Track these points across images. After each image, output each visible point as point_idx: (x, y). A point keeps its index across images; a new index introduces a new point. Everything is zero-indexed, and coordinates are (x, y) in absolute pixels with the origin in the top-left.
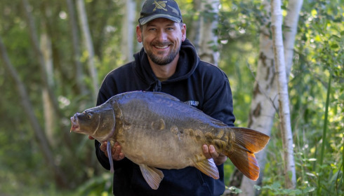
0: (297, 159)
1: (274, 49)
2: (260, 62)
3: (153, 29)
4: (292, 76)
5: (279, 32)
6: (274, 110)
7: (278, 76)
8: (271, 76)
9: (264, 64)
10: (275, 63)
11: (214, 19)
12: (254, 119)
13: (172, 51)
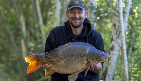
0: (129, 68)
1: (120, 22)
2: (113, 27)
3: (73, 12)
4: (127, 33)
5: (121, 14)
6: (119, 48)
7: (121, 33)
8: (118, 33)
9: (115, 28)
10: (120, 28)
11: (94, 9)
12: (111, 52)
13: (81, 22)
